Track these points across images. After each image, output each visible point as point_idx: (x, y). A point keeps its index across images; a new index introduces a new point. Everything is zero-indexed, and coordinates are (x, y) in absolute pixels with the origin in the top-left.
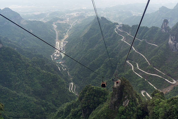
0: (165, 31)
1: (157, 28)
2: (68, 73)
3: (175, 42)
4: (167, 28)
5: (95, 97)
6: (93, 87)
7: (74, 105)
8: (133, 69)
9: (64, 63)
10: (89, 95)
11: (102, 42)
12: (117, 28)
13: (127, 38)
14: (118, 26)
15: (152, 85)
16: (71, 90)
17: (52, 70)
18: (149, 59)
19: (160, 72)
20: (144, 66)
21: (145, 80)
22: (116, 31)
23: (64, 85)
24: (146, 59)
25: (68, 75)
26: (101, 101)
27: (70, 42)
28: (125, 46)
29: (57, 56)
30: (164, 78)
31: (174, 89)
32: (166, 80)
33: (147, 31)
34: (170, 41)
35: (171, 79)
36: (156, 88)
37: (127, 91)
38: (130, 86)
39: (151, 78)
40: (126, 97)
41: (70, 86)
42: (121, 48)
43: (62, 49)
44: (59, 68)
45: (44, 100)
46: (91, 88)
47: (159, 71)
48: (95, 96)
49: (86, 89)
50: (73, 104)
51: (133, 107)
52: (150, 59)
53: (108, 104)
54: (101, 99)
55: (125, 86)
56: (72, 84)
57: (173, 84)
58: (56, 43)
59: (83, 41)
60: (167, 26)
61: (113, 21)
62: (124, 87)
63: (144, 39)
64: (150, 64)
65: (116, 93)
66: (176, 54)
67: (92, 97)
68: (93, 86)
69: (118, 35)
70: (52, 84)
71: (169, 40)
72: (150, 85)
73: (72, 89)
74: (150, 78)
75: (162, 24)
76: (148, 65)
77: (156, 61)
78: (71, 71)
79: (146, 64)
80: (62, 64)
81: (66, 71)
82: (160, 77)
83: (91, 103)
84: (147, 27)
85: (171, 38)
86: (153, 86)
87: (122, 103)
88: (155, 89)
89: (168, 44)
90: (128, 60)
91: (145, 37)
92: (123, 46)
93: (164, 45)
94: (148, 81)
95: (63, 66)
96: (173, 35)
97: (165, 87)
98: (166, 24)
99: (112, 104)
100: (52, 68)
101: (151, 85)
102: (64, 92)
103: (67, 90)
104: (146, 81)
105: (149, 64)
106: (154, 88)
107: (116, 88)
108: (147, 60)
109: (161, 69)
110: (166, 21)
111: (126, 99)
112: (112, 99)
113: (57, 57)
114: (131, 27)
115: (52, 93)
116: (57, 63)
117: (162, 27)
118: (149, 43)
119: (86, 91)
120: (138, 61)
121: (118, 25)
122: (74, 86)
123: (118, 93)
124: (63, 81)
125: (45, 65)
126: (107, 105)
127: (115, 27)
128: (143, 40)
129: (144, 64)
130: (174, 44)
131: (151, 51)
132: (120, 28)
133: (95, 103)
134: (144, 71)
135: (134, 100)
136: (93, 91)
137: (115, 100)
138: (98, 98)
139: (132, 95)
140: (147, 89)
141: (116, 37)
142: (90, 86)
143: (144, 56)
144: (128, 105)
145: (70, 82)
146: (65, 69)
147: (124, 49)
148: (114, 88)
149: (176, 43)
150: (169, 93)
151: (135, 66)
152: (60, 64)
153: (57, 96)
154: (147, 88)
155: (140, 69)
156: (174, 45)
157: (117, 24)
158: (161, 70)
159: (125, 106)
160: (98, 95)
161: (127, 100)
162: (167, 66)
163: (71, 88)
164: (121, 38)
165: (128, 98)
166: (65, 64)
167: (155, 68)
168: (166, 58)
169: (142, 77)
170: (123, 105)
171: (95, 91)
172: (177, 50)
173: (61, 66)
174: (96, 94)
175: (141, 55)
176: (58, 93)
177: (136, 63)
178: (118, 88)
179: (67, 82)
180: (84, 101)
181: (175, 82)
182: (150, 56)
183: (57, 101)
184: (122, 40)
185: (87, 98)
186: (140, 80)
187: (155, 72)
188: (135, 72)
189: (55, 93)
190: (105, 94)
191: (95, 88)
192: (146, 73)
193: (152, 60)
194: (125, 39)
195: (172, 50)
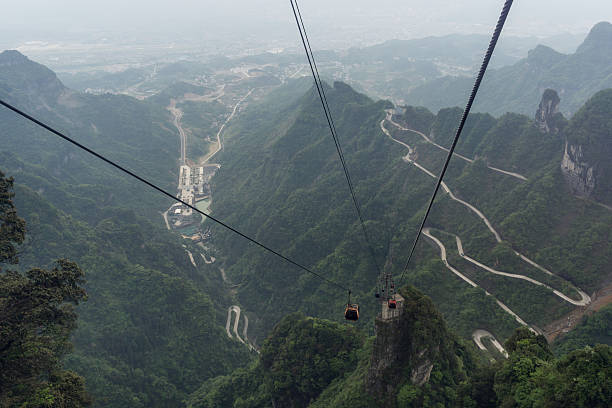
0: (548, 130)
1: (523, 119)
2: (224, 274)
3: (583, 164)
4: (555, 120)
5: (317, 356)
6: (311, 321)
7: (244, 383)
8: (444, 258)
9: (206, 240)
10: (295, 348)
11: (335, 166)
12: (390, 118)
13: (423, 152)
14: (391, 111)
15: (511, 312)
16: (231, 331)
17: (167, 265)
18: (499, 223)
19: (536, 265)
20: (480, 246)
21: (487, 294)
22: (384, 130)
23: (210, 315)
24: (487, 223)
25: (222, 280)
26: (337, 369)
27: (229, 166)
28: (417, 180)
29: (185, 213)
30: (549, 285)
31: (585, 324)
32: (555, 292)
33: (488, 130)
34: (567, 164)
35: (572, 290)
36: (523, 323)
37: (424, 333)
38: (436, 317)
39: (505, 286)
40: (422, 354)
41: (229, 317)
42: (404, 188)
43: (201, 191)
44: (191, 255)
45: (138, 370)
46: (305, 325)
47: (532, 263)
48: (316, 352)
49: (284, 327)
50: (242, 381)
51: (447, 388)
52: (502, 224)
53: (362, 378)
54: (337, 363)
55: (419, 317)
56: (237, 310)
57: (579, 307)
58: (182, 171)
59: (274, 162)
60: (555, 112)
61: (376, 96)
62: (417, 320)
63: (479, 154)
64: (501, 237)
65: (389, 338)
66: (586, 206)
67: (307, 356)
68: (309, 318)
69: (392, 143)
70: (167, 310)
71: (562, 158)
72: (503, 312)
73: (235, 329)
74: (504, 288)
75: (540, 106)
76: (495, 243)
77: (521, 231)
78: (232, 267)
79: (486, 238)
80: (200, 244)
81: (215, 268)
82: (536, 285)
83: (305, 377)
84: (488, 115)
85: (569, 153)
86: (514, 314)
87: (410, 375)
88: (520, 325)
89: (559, 174)
90: (428, 226)
91: (482, 148)
92: (407, 179)
93: (548, 176)
94: (497, 296)
95: (206, 248)
96: (575, 142)
97: (554, 319)
98: (553, 106)
99: (374, 378)
100: (166, 258)
101: (507, 310)
102: (208, 339)
103: (218, 333)
104: (489, 299)
105: (499, 240)
106: (515, 320)
107: (387, 325)
108: (493, 226)
109: (538, 255)
110: (551, 96)
111: (422, 361)
112: (376, 361)
113: (185, 218)
114: (436, 114)
115: (167, 342)
116: (185, 237)
117: (539, 113)
118: (496, 167)
119: (286, 335)
120: (462, 231)
121: (393, 107)
122: (242, 317)
123: (395, 341)
124: (207, 299)
125: (143, 246)
126: (358, 380)
127: (381, 114)
128: (476, 158)
129: (482, 240)
130: (579, 171)
131: (502, 196)
132: (397, 118)
133: (316, 377)
134: (481, 265)
135: (448, 362)
136: (311, 334)
137: (384, 363)
138: (327, 357)
139: (442, 347)
140: (492, 325)
141: (384, 150)
142: (299, 317)
143: (482, 212)
144: (431, 382)
145: (231, 304)
146: (213, 259)
147: (414, 189)
148: (379, 323)
149: (586, 170)
150: (566, 338)
151: (452, 248)
152: (194, 242)
153: (186, 355)
154: (494, 321)
155: (468, 259)
156: (580, 176)
157: (389, 105)
158: (539, 260)
159: (421, 384)
160: (328, 350)
161: (427, 362)
162: (558, 246)
163: (232, 324)
164: (402, 150)
165: (430, 356)
166: (212, 243)
167: (518, 254)
168: (556, 218)
169: (475, 285)
170: (414, 379)
171: (317, 336)
172: (593, 193)
173: (199, 248)
174: (320, 346)
175: (472, 211)
176: (187, 344)
177: (453, 235)
178: (395, 322)
179: (220, 305)
180: (278, 370)
181: (585, 300)
182: (501, 211)
183: (184, 372)
184: (407, 158)
185: (289, 359)
186: (468, 295)
187: (519, 267)
188: (453, 267)
189: (178, 343)
190: (350, 345)
191: (315, 325)
192: (487, 271)
193: (508, 226)
194: (416, 156)
195: (575, 191)
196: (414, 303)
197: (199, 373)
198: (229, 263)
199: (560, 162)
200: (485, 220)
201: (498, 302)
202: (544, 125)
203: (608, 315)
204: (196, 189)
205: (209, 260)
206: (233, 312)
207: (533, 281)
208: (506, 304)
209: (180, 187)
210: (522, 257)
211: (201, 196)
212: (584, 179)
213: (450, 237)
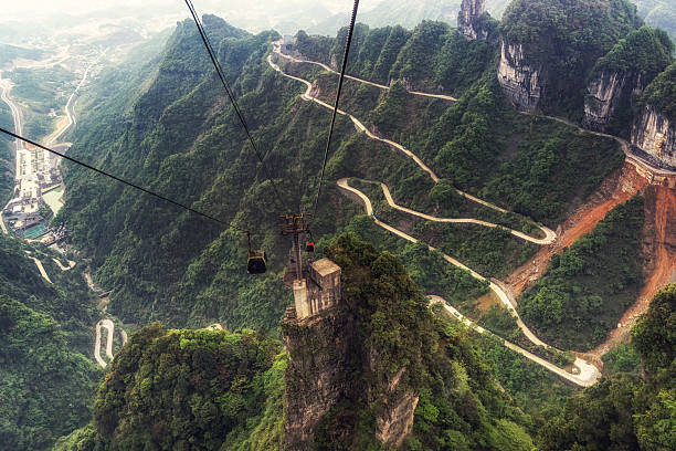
0: (475, 36)
1: (442, 28)
2: (89, 281)
3: (525, 69)
4: (481, 22)
5: (196, 397)
6: (176, 338)
8: (370, 210)
9: (61, 240)
10: (152, 389)
11: (219, 119)
12: (278, 51)
13: (324, 84)
14: (278, 43)
15: (463, 267)
16: (103, 355)
18: (431, 159)
19: (486, 204)
20: (414, 190)
21: (431, 249)
22: (273, 65)
24: (417, 161)
25: (87, 289)
26: (233, 414)
27: (83, 143)
28: (322, 121)
29: (28, 210)
30: (505, 225)
31: (556, 264)
32: (514, 232)
33: (404, 44)
34: (506, 72)
35: (533, 227)
36: (480, 277)
37: (395, 334)
39: (451, 235)
40: (396, 381)
41: (99, 336)
42: (308, 133)
43: (48, 179)
44: (38, 263)
46: (165, 346)
47: (480, 202)
48: (191, 390)
50: (94, 444)
51: (449, 432)
52: (437, 158)
54: (232, 402)
55: (380, 302)
56: (109, 325)
57: (544, 246)
58: (18, 157)
59: (138, 127)
60: (481, 12)
61: (254, 30)
63: (396, 76)
64: (438, 177)
65: (318, 360)
66: (534, 122)
67: (176, 400)
68: (172, 331)
69: (285, 80)
71: (498, 65)
72: (455, 268)
73: (109, 351)
74: (452, 239)
75: (462, 6)
76: (432, 184)
77: (461, 163)
78: (99, 269)
79: (420, 179)
80: (55, 246)
81: (77, 274)
82: (488, 228)
83: (178, 438)
84: (399, 27)
85: (508, 57)
86: (467, 269)
87: (373, 427)
88: (477, 281)
89: (496, 87)
90: (345, 176)
91: (398, 68)
92: (311, 122)
93: (484, 90)
94: (443, 250)
95: (62, 251)
96: (514, 41)
97: (516, 267)
98: (478, 4)
101: (458, 265)
102: (59, 377)
103: (74, 365)
104: (435, 255)
105: (436, 180)
106: (471, 277)
107: (309, 331)
108: (425, 164)
109: (486, 191)
111: (394, 398)
113: (29, 217)
114: (335, 36)
116: (29, 241)
117: (461, 17)
118: (420, 90)
119: (134, 368)
120: (388, 175)
121: (280, 38)
122: (117, 334)
123: (331, 363)
127: (266, 48)
128: (393, 83)
129: (415, 182)
130: (521, 78)
131: (430, 125)
132: (289, 47)
133: (198, 434)
134: (418, 214)
136: (177, 361)
138: (213, 395)
140: (443, 287)
141: (277, 90)
142: (155, 332)
143: (408, 149)
144: (417, 430)
145: (97, 317)
146: (72, 264)
147: (321, 133)
149: (529, 76)
150: (536, 288)
151: (378, 198)
152: (44, 247)
153: (26, 407)
154: (444, 281)
155: (400, 208)
156: (523, 84)
157: (276, 36)
158: (488, 196)
159: (399, 442)
160: (212, 382)
161: (407, 396)
162: (508, 176)
163: (103, 345)
164: (299, 87)
166: (70, 242)
167: (461, 193)
168: (500, 140)
169: (414, 241)
170: (384, 437)
171: (189, 361)
172: (539, 104)
173: (51, 252)
174: (197, 378)
175: (396, 148)
176: (24, 392)
177: (378, 183)
178: (327, 321)
179: (81, 323)
180: (126, 435)
181: (550, 237)
182: (432, 143)
183: (26, 433)
184: (306, 96)
185: (146, 412)
186: (407, 254)
187: (464, 208)
188: (383, 221)
189: (8, 394)
190: (250, 366)
191: (184, 342)
192: (426, 220)
193: (445, 159)
194: (318, 91)
195: (518, 105)
196: (362, 272)
197: (52, 429)
198: (96, 265)
199: (496, 71)
200: (415, 158)
201: (446, 257)
202: (469, 31)
203: (584, 249)
204: (41, 178)
205: (66, 265)
206: (102, 329)
207: (485, 224)
208: (456, 258)
209: (18, 177)
210: (467, 195)
211: (48, 186)
212: (528, 89)
213: (374, 185)
